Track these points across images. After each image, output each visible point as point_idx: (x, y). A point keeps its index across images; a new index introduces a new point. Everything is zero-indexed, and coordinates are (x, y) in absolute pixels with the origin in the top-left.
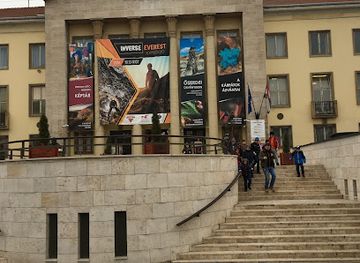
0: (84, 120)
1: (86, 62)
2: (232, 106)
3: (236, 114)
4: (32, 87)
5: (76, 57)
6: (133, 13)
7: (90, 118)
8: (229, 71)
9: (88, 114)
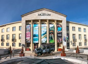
0: (29, 40)
1: (29, 29)
2: (60, 39)
3: (61, 40)
4: (19, 34)
5: (27, 28)
6: (40, 18)
7: (30, 40)
8: (60, 32)
9: (30, 39)
